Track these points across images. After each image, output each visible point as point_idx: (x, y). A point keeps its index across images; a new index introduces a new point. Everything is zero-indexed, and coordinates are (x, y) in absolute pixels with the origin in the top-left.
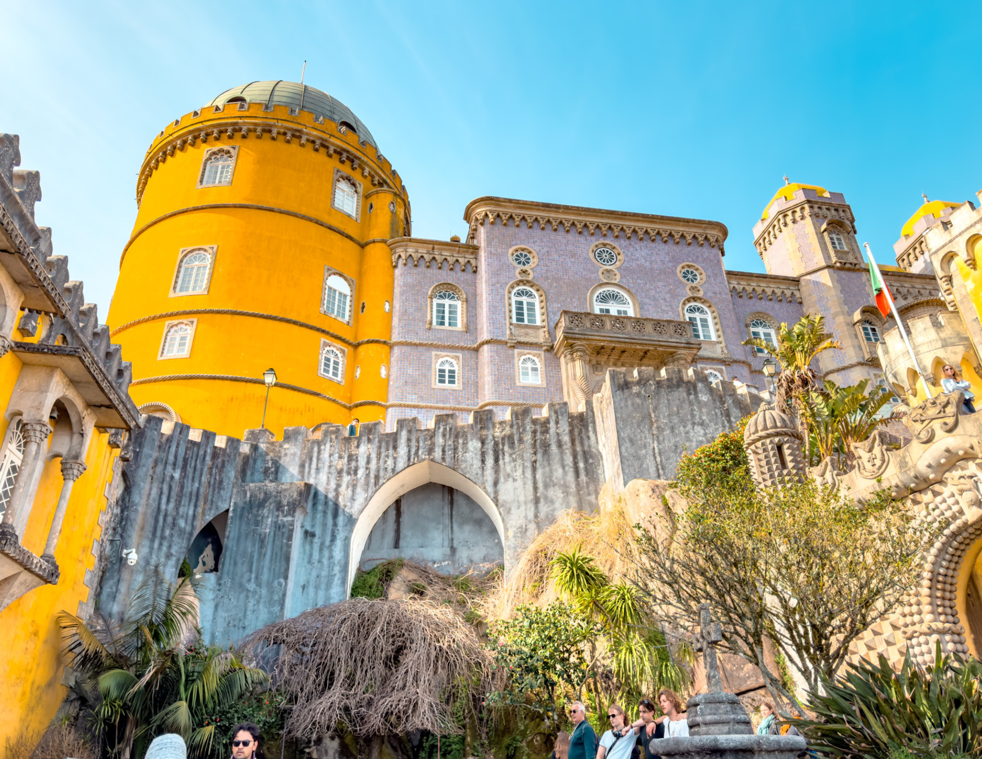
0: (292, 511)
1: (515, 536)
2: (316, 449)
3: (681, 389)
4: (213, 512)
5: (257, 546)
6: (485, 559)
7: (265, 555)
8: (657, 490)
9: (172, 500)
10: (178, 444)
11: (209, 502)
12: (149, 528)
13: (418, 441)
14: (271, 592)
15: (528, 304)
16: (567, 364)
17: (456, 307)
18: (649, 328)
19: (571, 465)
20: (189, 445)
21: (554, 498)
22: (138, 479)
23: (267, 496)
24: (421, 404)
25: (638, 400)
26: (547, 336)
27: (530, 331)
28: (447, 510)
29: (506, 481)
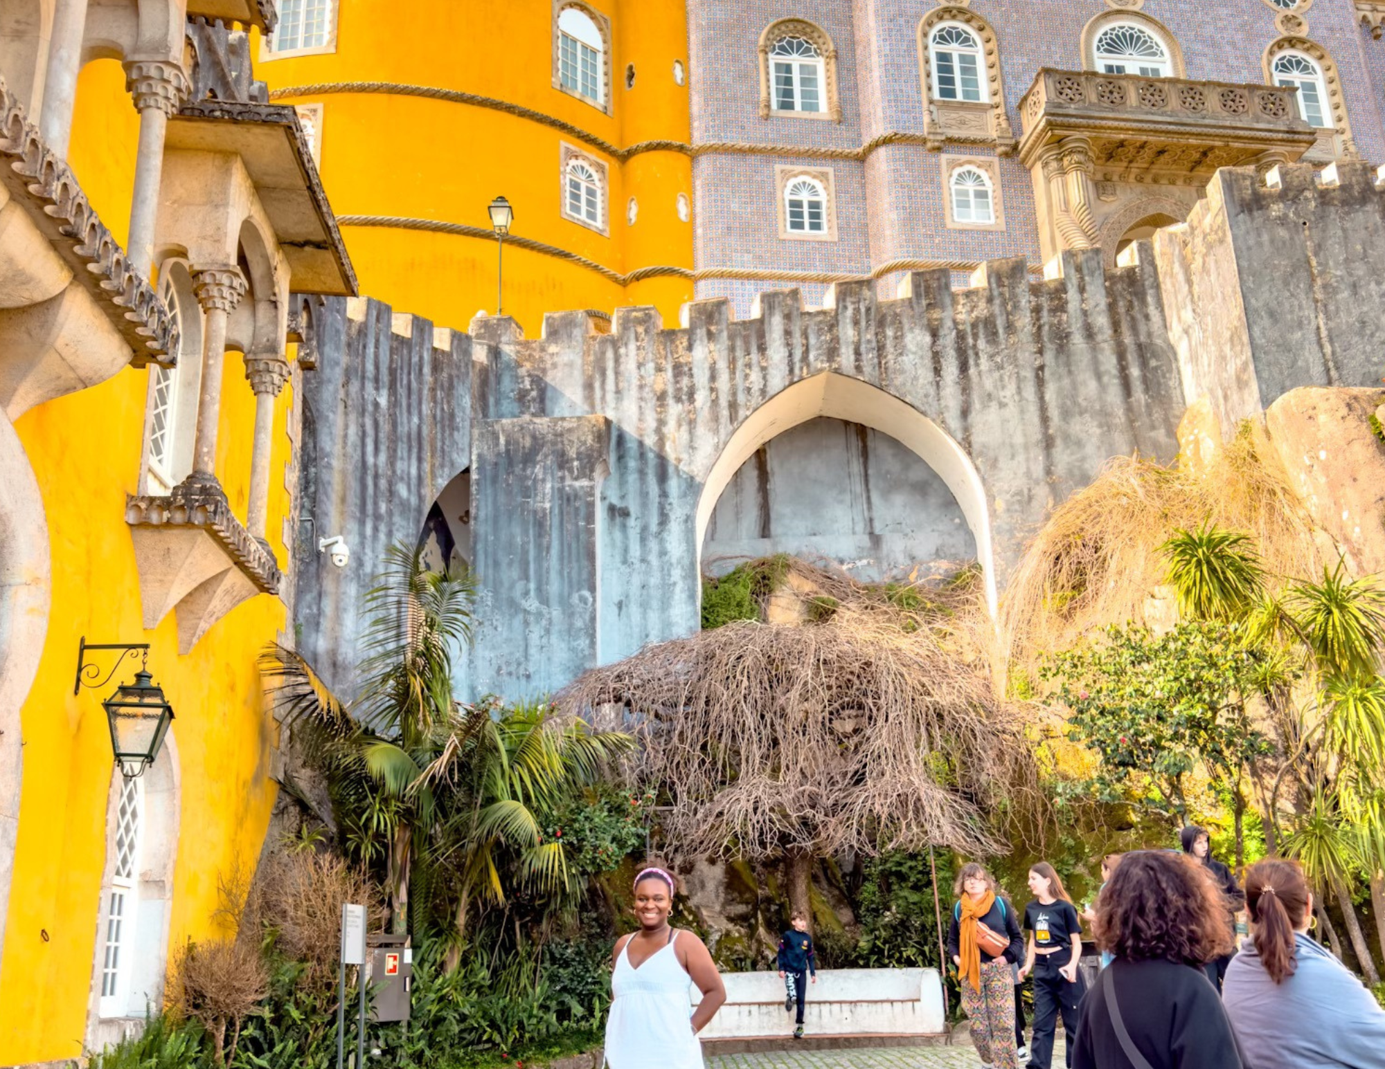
0: (587, 470)
1: (1008, 510)
2: (610, 354)
3: (1369, 207)
4: (446, 470)
5: (531, 532)
6: (938, 554)
7: (548, 549)
8: (1356, 405)
9: (383, 448)
10: (377, 341)
11: (439, 454)
12: (353, 499)
13: (805, 335)
14: (569, 613)
15: (963, 58)
16: (1048, 180)
17: (813, 70)
18: (1213, 100)
19: (1115, 372)
20: (395, 344)
21: (1083, 436)
22: (324, 407)
23: (538, 442)
24: (761, 271)
25: (1282, 233)
26: (1004, 124)
27: (968, 116)
28: (856, 467)
29: (985, 406)
